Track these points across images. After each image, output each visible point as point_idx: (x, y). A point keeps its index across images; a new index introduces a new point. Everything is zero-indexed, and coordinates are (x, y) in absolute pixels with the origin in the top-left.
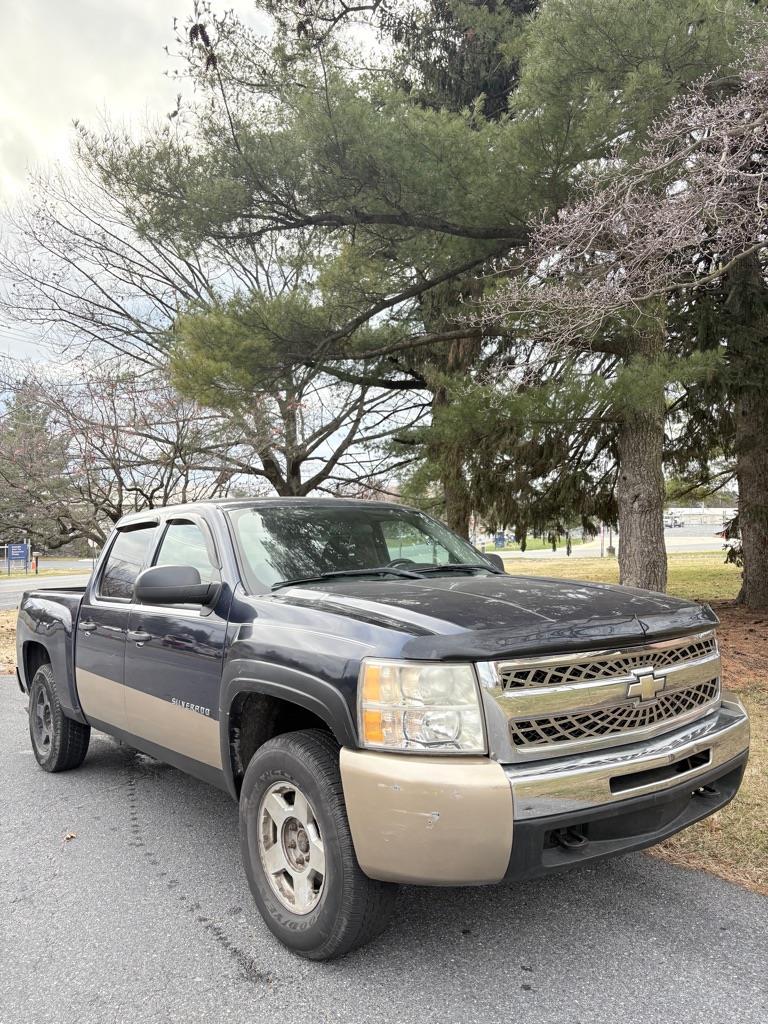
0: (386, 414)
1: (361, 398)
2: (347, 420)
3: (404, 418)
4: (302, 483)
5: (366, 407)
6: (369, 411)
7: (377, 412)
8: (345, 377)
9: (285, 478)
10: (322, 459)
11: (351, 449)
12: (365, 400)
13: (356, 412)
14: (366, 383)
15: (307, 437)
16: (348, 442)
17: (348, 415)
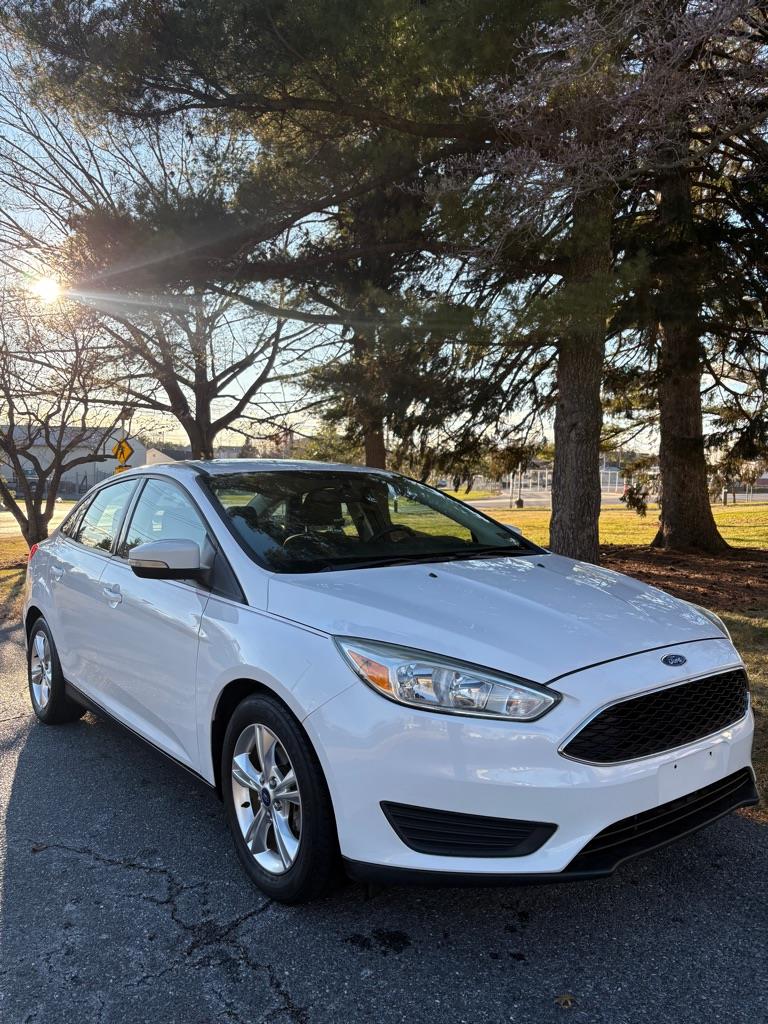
0: (301, 353)
1: (276, 335)
2: (261, 357)
3: (322, 356)
4: (212, 422)
5: (282, 345)
6: (285, 349)
7: (293, 350)
8: (260, 306)
9: (193, 415)
10: (233, 397)
11: (265, 387)
12: (281, 337)
13: (270, 349)
14: (285, 314)
15: (217, 374)
16: (263, 379)
17: (261, 351)
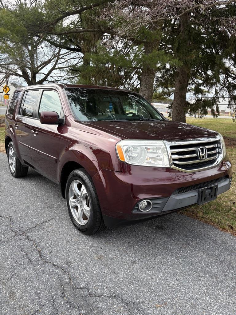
0: (66, 60)
1: (58, 53)
2: (53, 60)
3: (74, 62)
4: (37, 81)
5: (61, 57)
6: (61, 58)
7: (64, 59)
8: (53, 44)
9: (30, 79)
10: (44, 74)
11: (54, 71)
12: (60, 54)
13: (56, 58)
14: (61, 47)
15: (38, 65)
16: (54, 68)
